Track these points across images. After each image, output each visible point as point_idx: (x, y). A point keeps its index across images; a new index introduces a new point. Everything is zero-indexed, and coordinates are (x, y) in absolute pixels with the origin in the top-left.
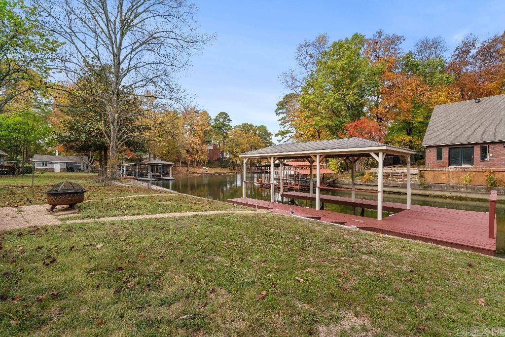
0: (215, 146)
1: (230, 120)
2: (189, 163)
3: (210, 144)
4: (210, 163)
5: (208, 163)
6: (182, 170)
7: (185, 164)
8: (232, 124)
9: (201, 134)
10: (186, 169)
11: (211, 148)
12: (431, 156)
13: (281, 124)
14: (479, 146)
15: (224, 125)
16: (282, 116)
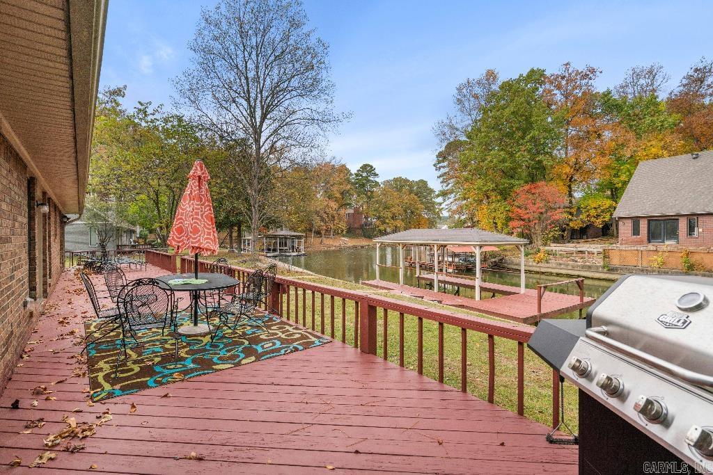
0: (356, 210)
1: (376, 175)
2: (323, 232)
3: (350, 208)
4: (351, 232)
5: (347, 232)
6: (313, 240)
7: (318, 233)
8: (380, 180)
9: (338, 195)
10: (319, 240)
11: (351, 211)
12: (625, 229)
13: (442, 182)
14: (686, 217)
15: (369, 181)
16: (443, 170)
